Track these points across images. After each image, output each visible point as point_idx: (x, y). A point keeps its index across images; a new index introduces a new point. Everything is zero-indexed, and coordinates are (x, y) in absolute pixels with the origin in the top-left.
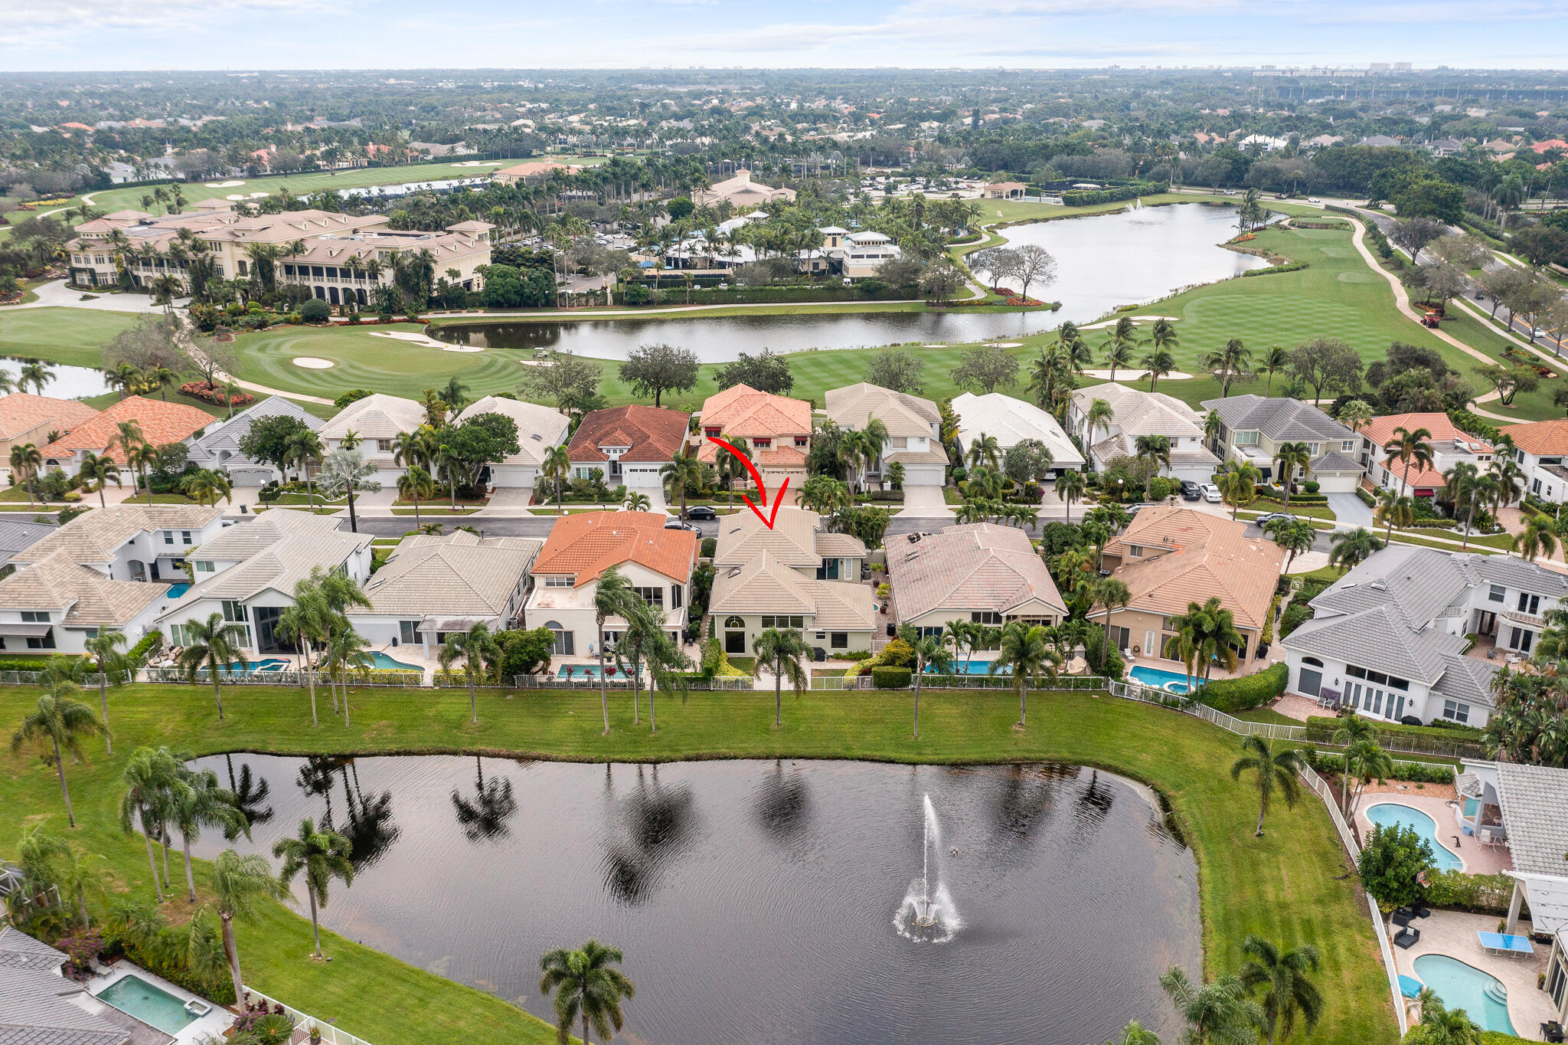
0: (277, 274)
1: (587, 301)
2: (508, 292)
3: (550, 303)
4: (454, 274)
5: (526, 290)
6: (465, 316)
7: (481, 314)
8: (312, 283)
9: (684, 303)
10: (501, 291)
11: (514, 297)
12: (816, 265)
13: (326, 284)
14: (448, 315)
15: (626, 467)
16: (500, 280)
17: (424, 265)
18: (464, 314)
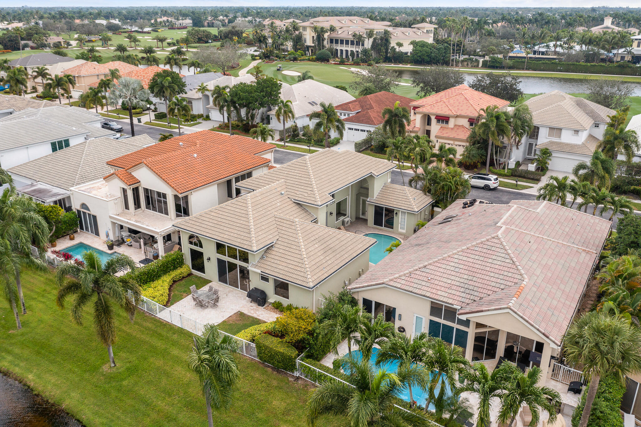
0: (325, 43)
1: (468, 64)
2: (423, 55)
3: (447, 63)
4: (400, 45)
5: (433, 55)
6: (401, 66)
7: (409, 66)
8: (339, 47)
9: (523, 69)
10: (419, 54)
11: (426, 58)
12: (623, 58)
13: (344, 48)
14: (393, 65)
15: (347, 126)
16: (420, 48)
17: (385, 38)
18: (401, 65)
